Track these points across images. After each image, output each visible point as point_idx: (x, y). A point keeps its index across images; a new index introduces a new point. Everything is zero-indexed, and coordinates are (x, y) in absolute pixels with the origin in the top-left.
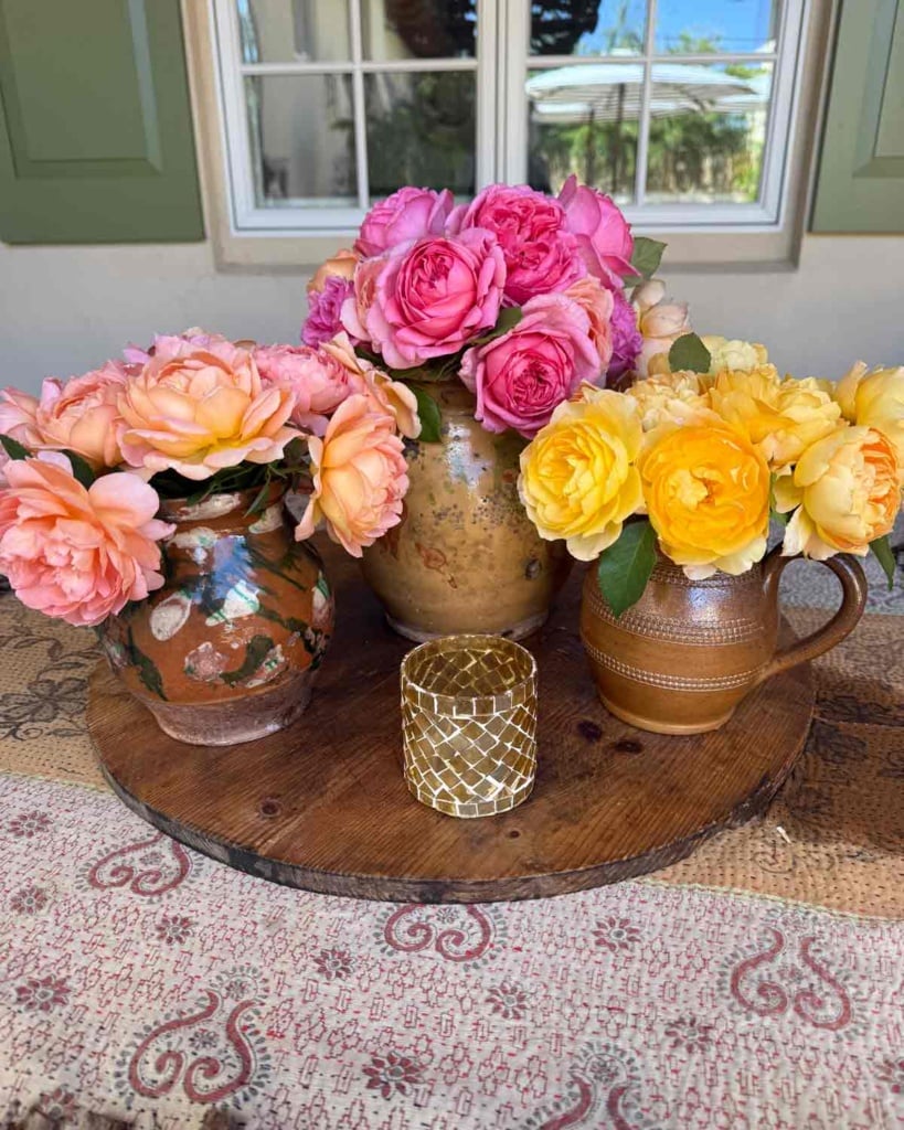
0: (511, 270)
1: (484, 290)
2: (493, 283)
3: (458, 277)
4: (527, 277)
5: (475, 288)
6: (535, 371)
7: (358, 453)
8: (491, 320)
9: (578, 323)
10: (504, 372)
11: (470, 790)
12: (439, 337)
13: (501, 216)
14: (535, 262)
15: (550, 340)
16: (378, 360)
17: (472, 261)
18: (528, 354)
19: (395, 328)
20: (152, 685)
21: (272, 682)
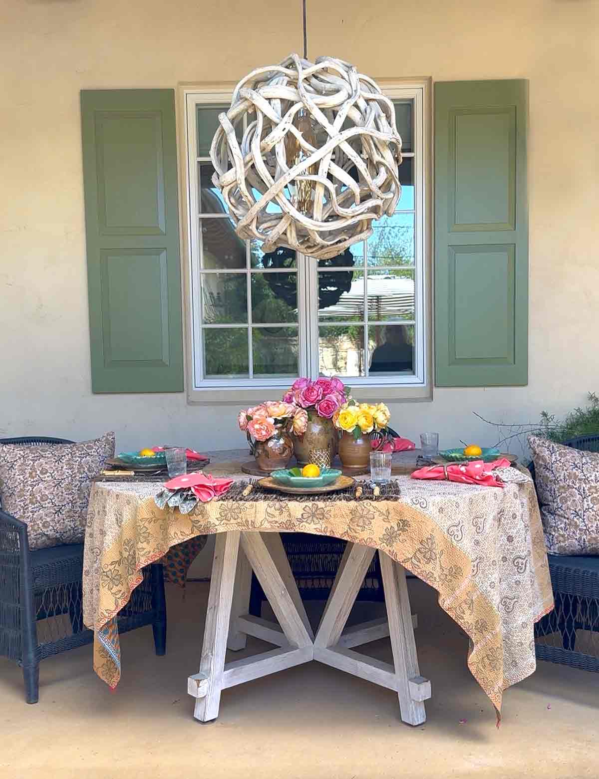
0: (323, 391)
1: (319, 394)
2: (321, 393)
3: (315, 392)
4: (326, 392)
5: (318, 394)
6: (328, 406)
7: (301, 417)
8: (321, 399)
9: (335, 399)
10: (323, 406)
11: (320, 466)
12: (312, 402)
13: (321, 383)
14: (327, 390)
15: (330, 401)
16: (301, 406)
17: (317, 390)
18: (326, 403)
19: (304, 401)
20: (267, 456)
21: (286, 456)
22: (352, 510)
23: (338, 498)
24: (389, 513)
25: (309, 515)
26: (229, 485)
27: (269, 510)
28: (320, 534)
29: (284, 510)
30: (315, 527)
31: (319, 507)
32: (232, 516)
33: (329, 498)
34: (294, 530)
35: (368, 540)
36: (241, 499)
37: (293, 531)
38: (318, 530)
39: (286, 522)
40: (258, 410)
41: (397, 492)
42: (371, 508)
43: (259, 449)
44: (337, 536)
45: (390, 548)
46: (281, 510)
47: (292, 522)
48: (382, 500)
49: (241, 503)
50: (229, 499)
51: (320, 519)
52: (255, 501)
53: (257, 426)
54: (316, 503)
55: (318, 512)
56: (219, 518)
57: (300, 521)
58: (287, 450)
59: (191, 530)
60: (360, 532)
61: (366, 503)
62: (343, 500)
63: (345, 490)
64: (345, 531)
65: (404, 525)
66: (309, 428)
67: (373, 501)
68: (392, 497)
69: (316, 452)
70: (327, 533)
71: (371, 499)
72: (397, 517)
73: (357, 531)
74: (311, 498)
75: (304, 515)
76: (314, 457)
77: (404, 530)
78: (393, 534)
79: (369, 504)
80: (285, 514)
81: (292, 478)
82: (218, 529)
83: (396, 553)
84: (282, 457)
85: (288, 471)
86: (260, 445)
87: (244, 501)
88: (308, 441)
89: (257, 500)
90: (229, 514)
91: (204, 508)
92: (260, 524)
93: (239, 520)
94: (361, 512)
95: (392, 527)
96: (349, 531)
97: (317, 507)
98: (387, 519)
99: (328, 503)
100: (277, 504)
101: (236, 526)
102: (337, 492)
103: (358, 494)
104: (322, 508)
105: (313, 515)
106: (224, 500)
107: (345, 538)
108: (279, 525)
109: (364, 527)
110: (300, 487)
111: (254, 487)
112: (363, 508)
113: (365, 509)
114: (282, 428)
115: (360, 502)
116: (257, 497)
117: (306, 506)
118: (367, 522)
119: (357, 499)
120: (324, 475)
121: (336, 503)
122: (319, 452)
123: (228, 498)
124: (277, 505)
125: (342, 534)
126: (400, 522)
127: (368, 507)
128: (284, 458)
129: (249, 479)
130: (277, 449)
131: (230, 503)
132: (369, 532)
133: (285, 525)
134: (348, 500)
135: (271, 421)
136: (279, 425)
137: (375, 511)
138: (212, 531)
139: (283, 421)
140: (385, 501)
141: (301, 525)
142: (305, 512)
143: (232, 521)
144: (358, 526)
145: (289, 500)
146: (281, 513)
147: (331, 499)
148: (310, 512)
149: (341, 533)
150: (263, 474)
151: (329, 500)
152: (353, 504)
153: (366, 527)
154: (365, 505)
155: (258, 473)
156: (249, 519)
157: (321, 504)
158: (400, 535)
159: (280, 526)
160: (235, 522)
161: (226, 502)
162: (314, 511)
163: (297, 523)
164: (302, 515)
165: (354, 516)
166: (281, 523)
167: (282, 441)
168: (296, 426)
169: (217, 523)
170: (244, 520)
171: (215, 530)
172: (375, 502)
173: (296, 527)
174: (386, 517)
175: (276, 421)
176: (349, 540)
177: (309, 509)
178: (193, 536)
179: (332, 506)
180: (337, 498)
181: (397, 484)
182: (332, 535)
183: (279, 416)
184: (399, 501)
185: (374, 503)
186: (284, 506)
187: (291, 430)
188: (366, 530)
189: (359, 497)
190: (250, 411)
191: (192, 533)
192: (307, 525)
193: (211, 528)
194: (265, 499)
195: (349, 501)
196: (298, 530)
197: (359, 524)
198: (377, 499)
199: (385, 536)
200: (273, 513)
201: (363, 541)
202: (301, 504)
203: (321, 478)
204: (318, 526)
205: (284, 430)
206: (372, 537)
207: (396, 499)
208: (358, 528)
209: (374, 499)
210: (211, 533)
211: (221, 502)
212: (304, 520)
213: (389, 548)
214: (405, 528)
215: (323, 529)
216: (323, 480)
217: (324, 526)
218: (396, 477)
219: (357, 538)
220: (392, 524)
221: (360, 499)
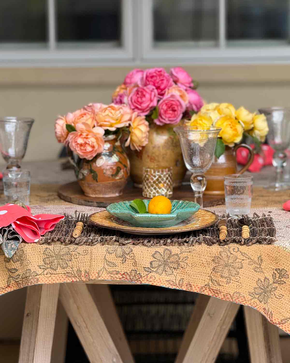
20: (95, 178)
21: (120, 179)
22: (215, 257)
23: (197, 242)
24: (262, 260)
25: (160, 263)
26: (58, 222)
27: (109, 257)
28: (174, 287)
29: (128, 257)
30: (168, 278)
31: (173, 254)
32: (59, 264)
33: (185, 242)
34: (141, 282)
35: (235, 294)
36: (71, 242)
37: (139, 283)
38: (172, 283)
39: (131, 272)
40: (82, 116)
41: (272, 232)
42: (239, 255)
43: (84, 169)
44: (195, 290)
45: (265, 306)
46: (123, 257)
47: (138, 273)
48: (253, 244)
49: (72, 247)
50: (55, 242)
51: (175, 268)
52: (89, 245)
53: (80, 141)
54: (168, 248)
55: (172, 259)
56: (43, 266)
57: (149, 270)
58: (122, 171)
59: (7, 281)
60: (225, 285)
61: (232, 248)
62: (202, 244)
63: (204, 231)
64: (206, 283)
65: (281, 276)
66: (150, 140)
67: (241, 245)
68: (265, 240)
69: (154, 172)
70: (183, 287)
71: (239, 242)
72: (271, 266)
73: (221, 284)
74: (162, 241)
75: (153, 263)
76: (152, 179)
77: (281, 283)
78: (267, 287)
79: (236, 250)
80: (129, 262)
81: (137, 215)
82: (40, 279)
83: (271, 312)
84: (115, 180)
85: (128, 203)
86: (85, 164)
87: (77, 244)
88: (148, 156)
89: (92, 243)
90: (56, 261)
91: (23, 252)
92: (97, 275)
93: (68, 270)
94: (226, 259)
95: (266, 278)
96: (210, 283)
97: (171, 253)
98: (258, 269)
99: (183, 247)
100: (118, 250)
101: (64, 277)
102: (195, 233)
103: (222, 236)
104: (177, 255)
105: (165, 263)
106: (49, 244)
107: (206, 293)
108: (121, 277)
109: (230, 278)
110: (148, 227)
111: (85, 226)
112: (229, 254)
113: (232, 256)
114: (115, 140)
115: (226, 246)
116: (92, 240)
117: (156, 252)
118: (234, 272)
119: (221, 243)
120: (177, 211)
121: (194, 247)
122: (158, 172)
123: (55, 240)
124: (120, 250)
125: (202, 288)
126: (276, 272)
127: (234, 253)
128: (118, 181)
129: (74, 211)
130: (109, 169)
131: (56, 247)
132: (235, 285)
133: (129, 276)
134: (210, 243)
135: (101, 131)
136: (111, 137)
137: (245, 258)
138: (33, 282)
139: (117, 132)
140: (257, 246)
141: (149, 276)
142: (154, 260)
143: (59, 270)
144: (222, 276)
145: (134, 244)
146: (124, 261)
147: (187, 242)
148: (161, 259)
149: (200, 285)
150: (90, 203)
151: (186, 244)
152: (216, 248)
153: (232, 278)
154: (231, 250)
155: (83, 202)
156: (82, 269)
157: (175, 249)
158: (276, 288)
159: (123, 277)
160: (62, 271)
161: (53, 246)
162: (166, 257)
163: (144, 273)
164: (151, 263)
165: (217, 265)
166: (124, 274)
167: (115, 159)
168: (134, 138)
169: (40, 271)
170: (75, 269)
171: (35, 280)
172: (245, 246)
173: (143, 279)
174: (258, 266)
175: (107, 132)
176: (211, 295)
177: (159, 256)
178: (9, 290)
179: (190, 252)
180: (195, 241)
181: (271, 220)
182: (189, 289)
183: (111, 126)
184: (276, 244)
185: (243, 248)
186: (127, 252)
187: (127, 144)
188: (232, 281)
189: (224, 241)
190: (71, 117)
191: (8, 286)
192: (157, 276)
193: (31, 277)
194: (103, 242)
195: (211, 245)
196: (145, 282)
197: (223, 275)
198: (247, 242)
199: (256, 290)
200: (114, 261)
201: (229, 296)
202: (149, 249)
203: (174, 215)
204: (172, 278)
205: (118, 144)
206: (240, 291)
207: (270, 242)
208: (222, 279)
209: (242, 243)
210: (29, 284)
211: (45, 246)
212: (152, 269)
213: (262, 305)
214: (282, 279)
215: (177, 282)
216: (178, 218)
217: (179, 278)
218: (269, 209)
219: (220, 292)
220: (267, 275)
221: (225, 242)
